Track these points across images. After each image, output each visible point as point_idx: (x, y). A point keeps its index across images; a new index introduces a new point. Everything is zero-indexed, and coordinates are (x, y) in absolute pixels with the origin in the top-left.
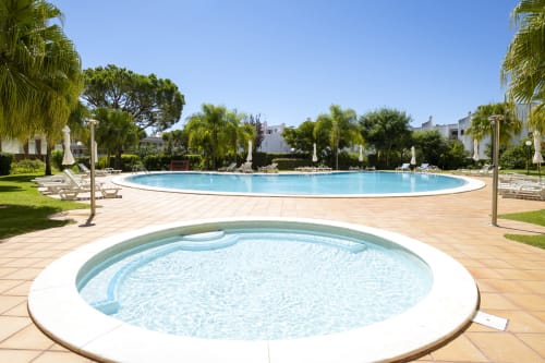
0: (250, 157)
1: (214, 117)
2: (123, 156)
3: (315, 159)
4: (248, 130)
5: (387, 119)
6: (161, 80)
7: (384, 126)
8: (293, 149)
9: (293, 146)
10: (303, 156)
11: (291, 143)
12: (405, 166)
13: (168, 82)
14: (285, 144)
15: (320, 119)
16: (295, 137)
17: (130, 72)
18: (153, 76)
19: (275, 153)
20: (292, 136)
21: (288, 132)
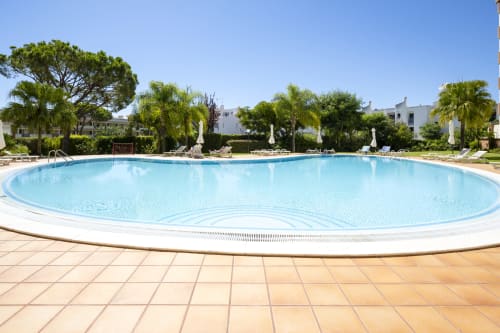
0: (200, 140)
1: (164, 95)
2: (72, 136)
3: (272, 141)
4: (202, 111)
5: (339, 101)
6: (111, 59)
7: (337, 108)
8: (248, 131)
9: (249, 127)
10: (259, 138)
11: (246, 124)
12: (366, 148)
13: (120, 60)
14: (240, 125)
15: (277, 98)
16: (250, 117)
17: (76, 48)
18: (102, 53)
19: (229, 134)
20: (248, 117)
21: (243, 113)
